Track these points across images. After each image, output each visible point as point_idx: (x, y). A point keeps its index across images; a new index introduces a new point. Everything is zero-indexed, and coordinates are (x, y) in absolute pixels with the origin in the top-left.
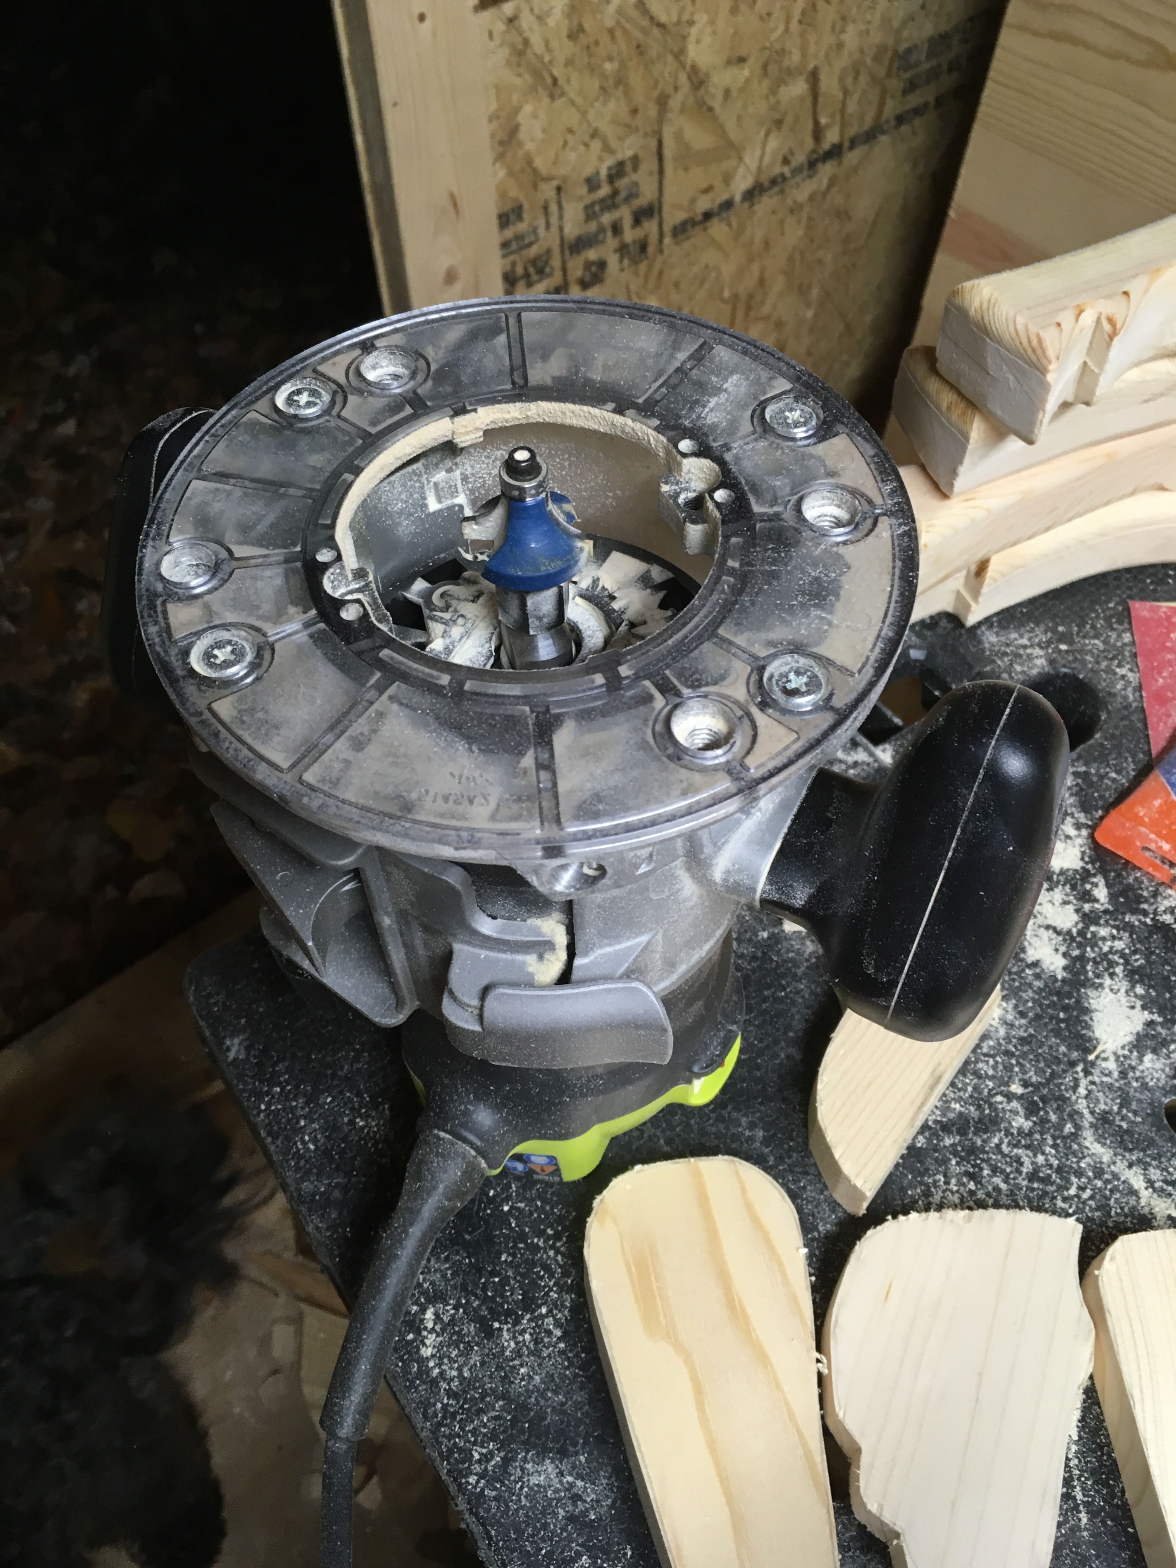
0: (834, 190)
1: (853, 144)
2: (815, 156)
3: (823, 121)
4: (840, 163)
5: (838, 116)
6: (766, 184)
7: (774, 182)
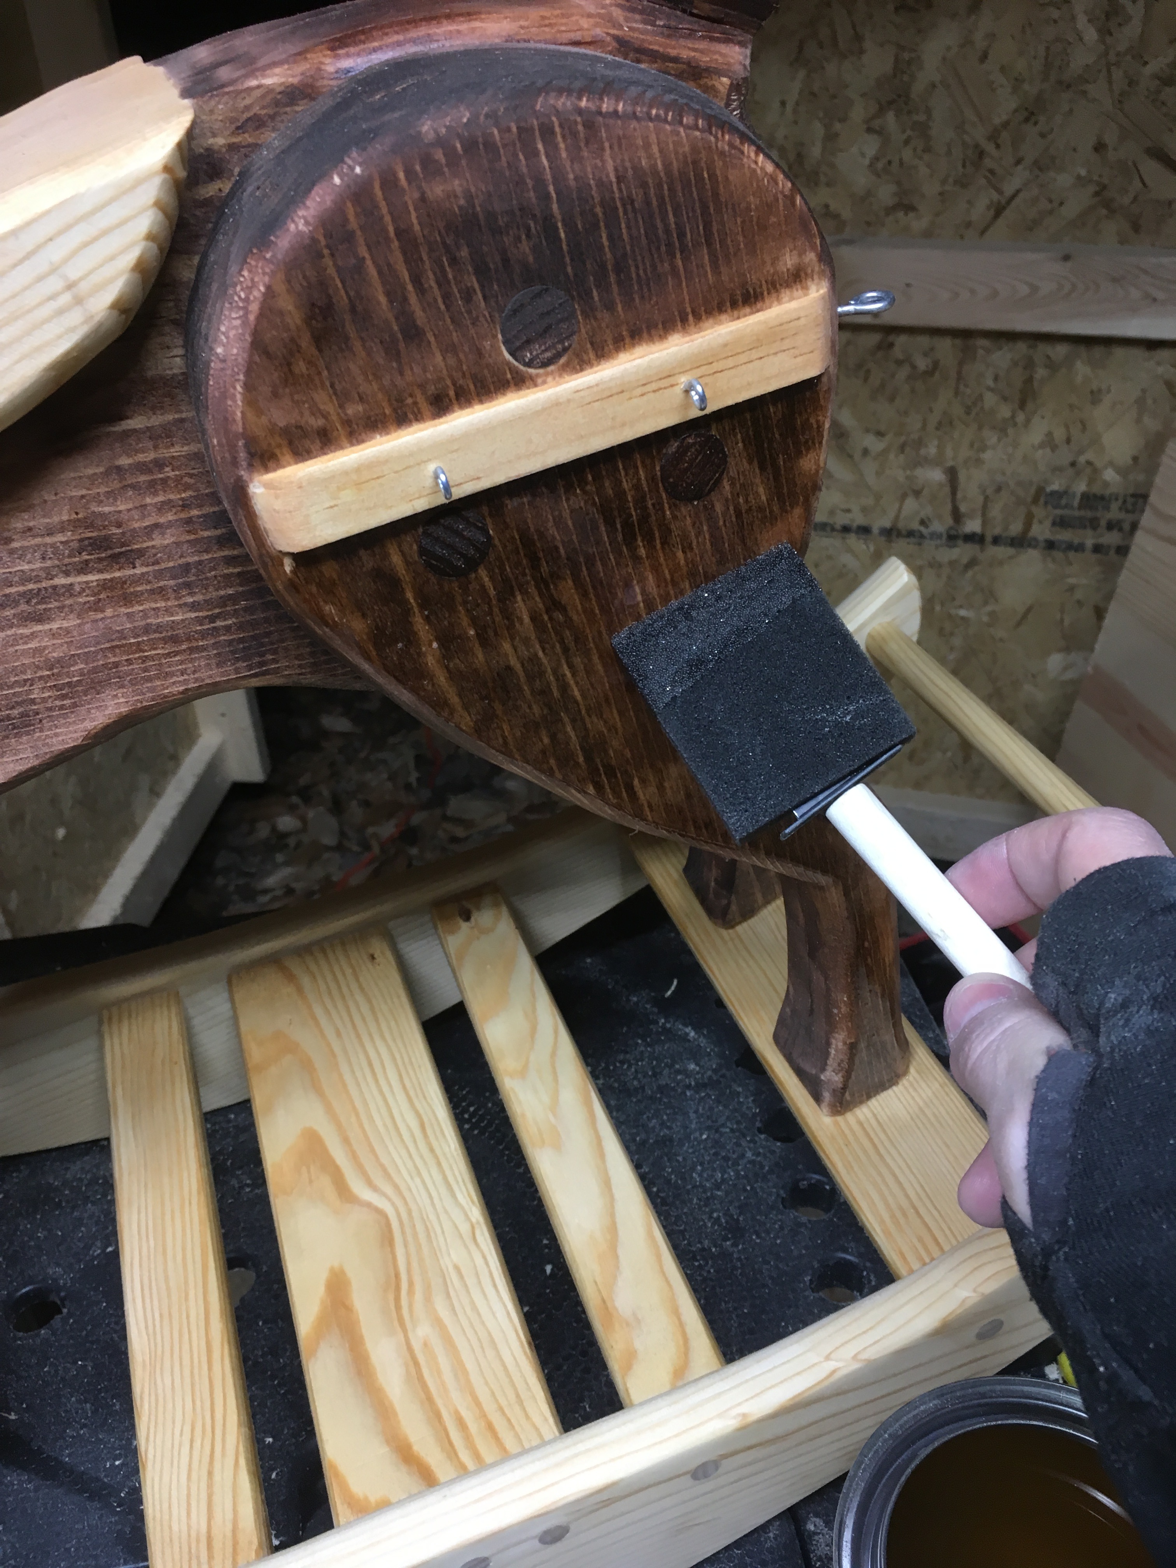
0: (976, 568)
1: (996, 541)
2: (953, 532)
3: (963, 508)
4: (982, 550)
5: (979, 513)
6: (904, 532)
7: (910, 534)
